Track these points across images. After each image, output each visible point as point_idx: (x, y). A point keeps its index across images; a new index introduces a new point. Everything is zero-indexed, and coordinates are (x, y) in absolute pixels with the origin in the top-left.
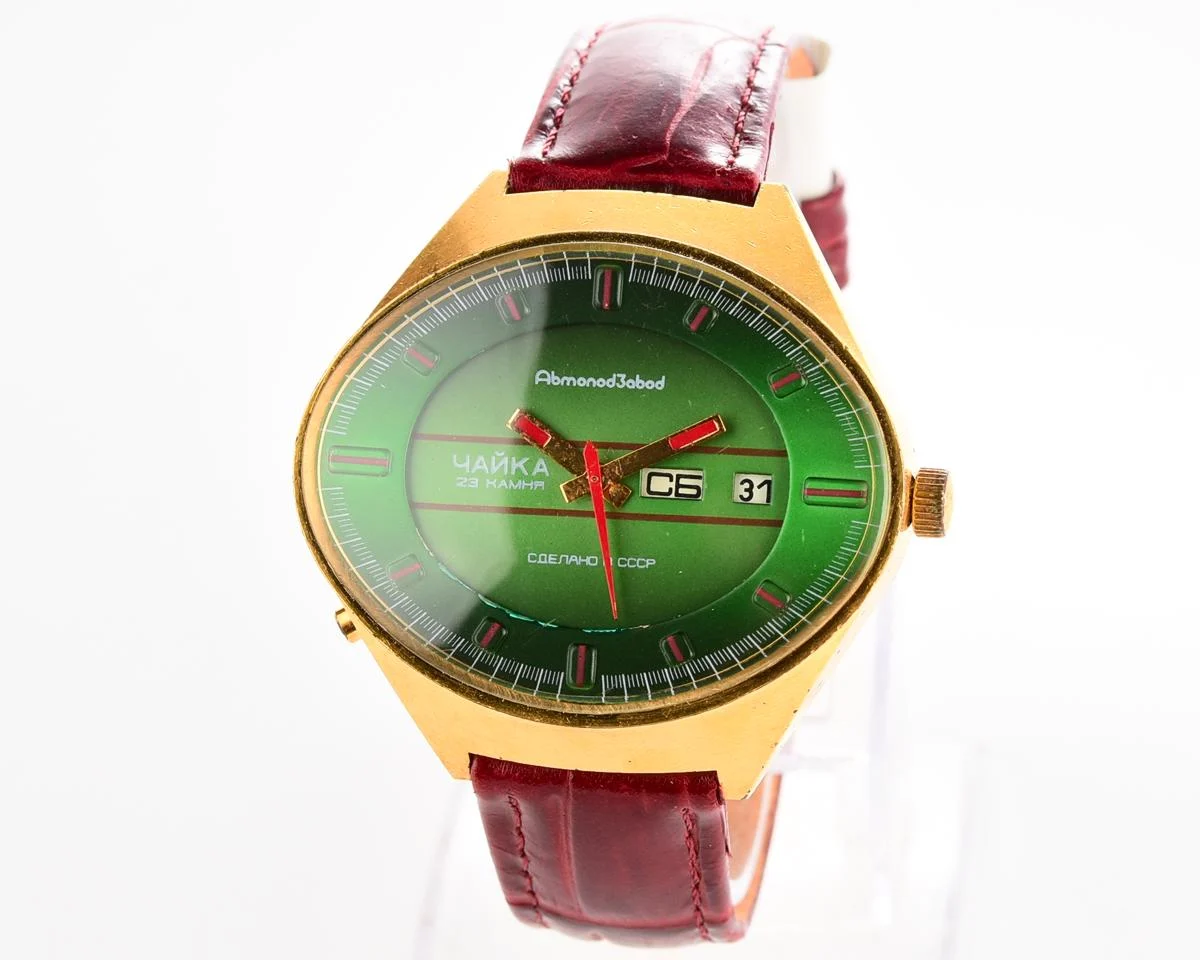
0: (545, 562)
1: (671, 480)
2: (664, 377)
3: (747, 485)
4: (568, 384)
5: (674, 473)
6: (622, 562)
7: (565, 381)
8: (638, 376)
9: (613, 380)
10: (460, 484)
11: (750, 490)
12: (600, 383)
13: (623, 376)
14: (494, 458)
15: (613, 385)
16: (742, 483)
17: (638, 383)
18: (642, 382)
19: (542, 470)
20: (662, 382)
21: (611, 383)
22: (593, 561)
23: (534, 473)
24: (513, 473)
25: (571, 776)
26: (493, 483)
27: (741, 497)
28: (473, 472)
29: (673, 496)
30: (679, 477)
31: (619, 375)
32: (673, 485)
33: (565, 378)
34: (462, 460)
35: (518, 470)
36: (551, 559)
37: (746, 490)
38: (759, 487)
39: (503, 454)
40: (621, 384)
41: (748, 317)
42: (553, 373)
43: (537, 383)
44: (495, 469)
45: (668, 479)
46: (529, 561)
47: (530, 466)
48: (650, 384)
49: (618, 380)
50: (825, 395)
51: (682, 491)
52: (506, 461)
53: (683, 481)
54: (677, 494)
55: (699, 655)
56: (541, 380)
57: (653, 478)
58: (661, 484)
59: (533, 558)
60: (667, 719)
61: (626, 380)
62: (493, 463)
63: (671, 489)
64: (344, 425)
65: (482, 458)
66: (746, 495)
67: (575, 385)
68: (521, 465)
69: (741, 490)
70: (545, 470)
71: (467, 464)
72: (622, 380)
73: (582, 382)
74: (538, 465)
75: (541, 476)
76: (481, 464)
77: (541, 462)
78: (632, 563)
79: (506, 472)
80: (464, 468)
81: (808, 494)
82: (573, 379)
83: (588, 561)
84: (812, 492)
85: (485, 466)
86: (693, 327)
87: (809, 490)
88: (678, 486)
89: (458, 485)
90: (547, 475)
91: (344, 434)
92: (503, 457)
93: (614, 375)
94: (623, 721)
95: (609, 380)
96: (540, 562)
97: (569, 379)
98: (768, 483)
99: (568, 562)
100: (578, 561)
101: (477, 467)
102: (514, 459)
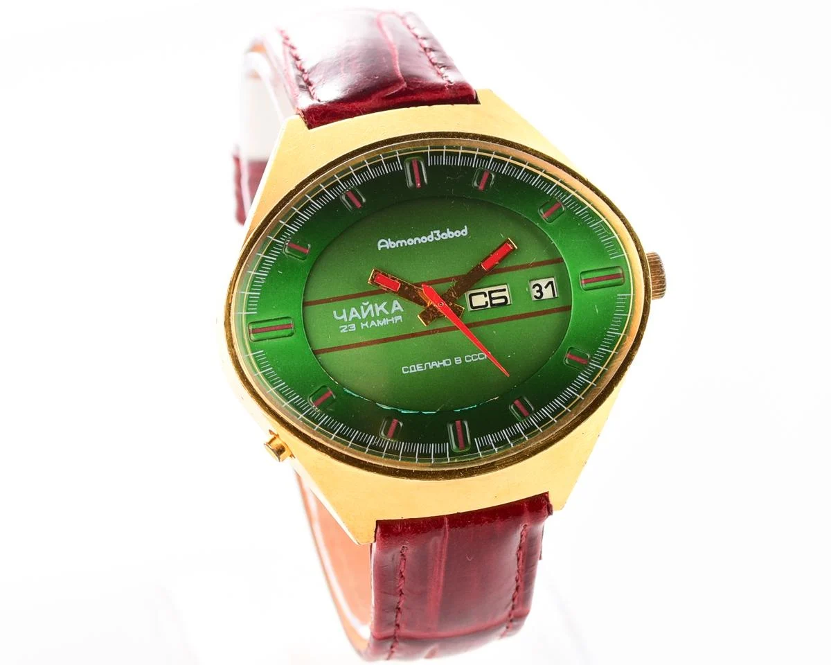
0: (415, 371)
1: (486, 296)
2: (466, 227)
3: (537, 288)
4: (402, 245)
5: (486, 290)
6: (468, 359)
7: (399, 244)
8: (448, 230)
9: (432, 236)
10: (343, 331)
11: (540, 291)
12: (423, 240)
13: (438, 232)
14: (362, 307)
15: (433, 239)
16: (534, 287)
17: (449, 234)
18: (452, 233)
19: (397, 308)
20: (465, 230)
21: (431, 238)
22: (448, 362)
23: (393, 312)
24: (378, 314)
25: (446, 521)
26: (366, 324)
27: (536, 297)
28: (350, 320)
29: (489, 306)
30: (490, 293)
31: (435, 232)
32: (487, 299)
33: (398, 242)
34: (340, 314)
35: (381, 311)
36: (419, 368)
37: (537, 291)
38: (546, 287)
39: (368, 303)
40: (437, 237)
41: (515, 173)
42: (389, 240)
43: (380, 249)
44: (365, 315)
45: (483, 295)
46: (403, 372)
47: (388, 307)
48: (457, 234)
49: (435, 235)
50: (579, 214)
51: (494, 302)
52: (371, 307)
53: (493, 295)
54: (492, 304)
55: (538, 409)
56: (382, 246)
57: (473, 297)
58: (479, 301)
59: (405, 370)
60: (529, 457)
61: (440, 234)
62: (363, 311)
63: (487, 302)
64: (254, 307)
65: (353, 309)
66: (538, 295)
67: (406, 245)
68: (382, 307)
69: (535, 292)
70: (400, 307)
71: (344, 316)
72: (438, 235)
73: (411, 242)
74: (394, 305)
75: (398, 313)
76: (354, 314)
77: (396, 302)
78: (475, 357)
79: (373, 315)
80: (343, 319)
81: (585, 283)
82: (404, 241)
83: (444, 363)
84: (587, 281)
85: (357, 315)
86: (481, 188)
87: (585, 280)
88: (491, 299)
89: (341, 331)
90: (402, 310)
91: (256, 313)
92: (368, 305)
93: (432, 233)
94: (499, 466)
95: (429, 237)
96: (411, 371)
97: (401, 242)
98: (551, 283)
99: (431, 367)
100: (438, 365)
101: (352, 316)
102: (376, 305)
